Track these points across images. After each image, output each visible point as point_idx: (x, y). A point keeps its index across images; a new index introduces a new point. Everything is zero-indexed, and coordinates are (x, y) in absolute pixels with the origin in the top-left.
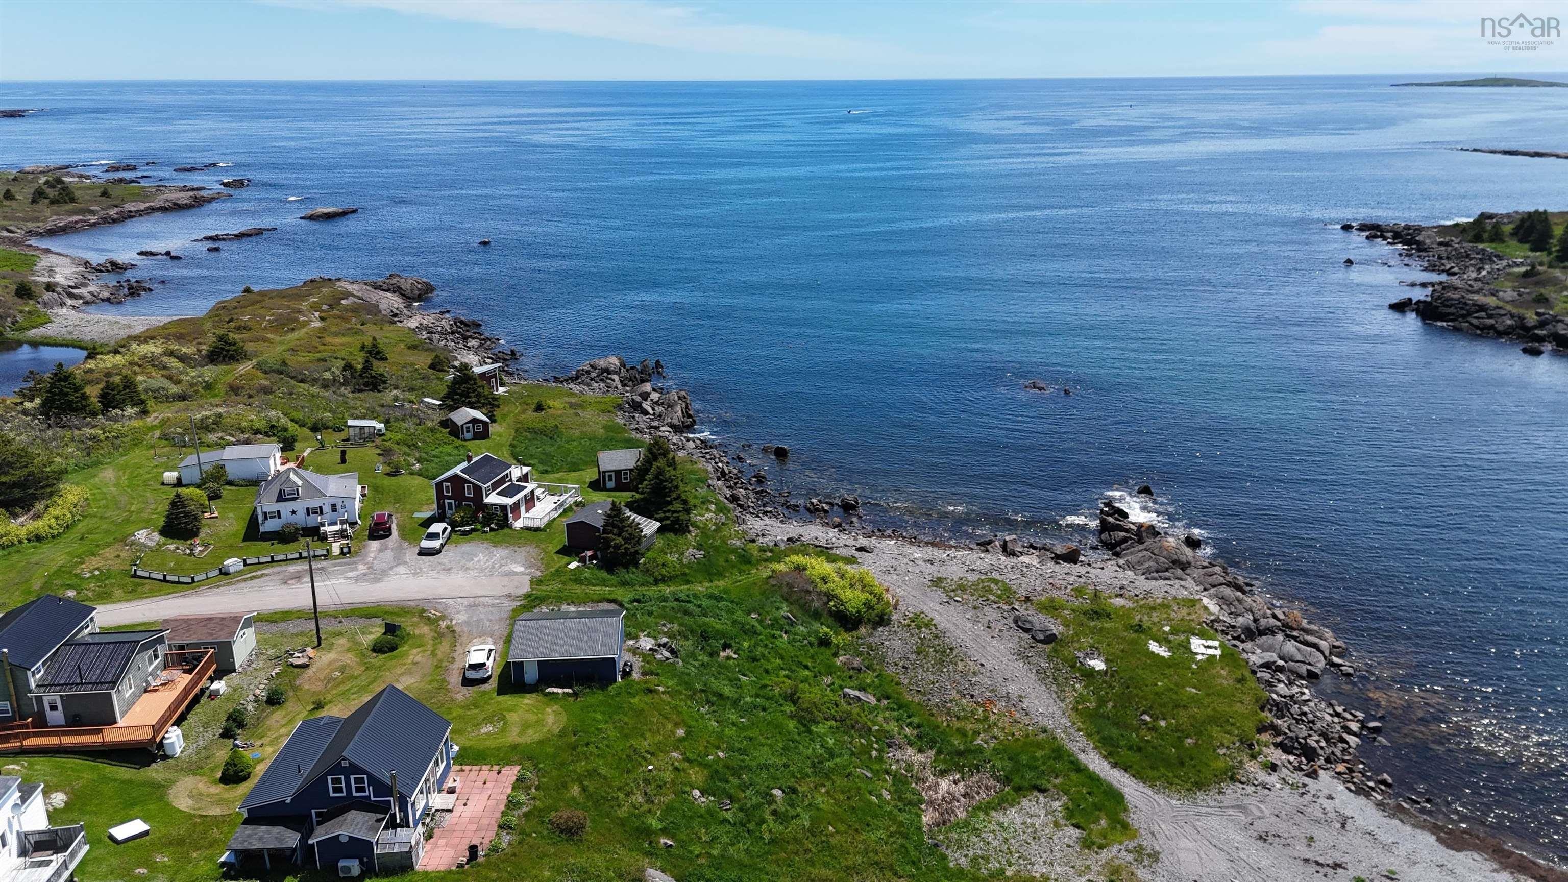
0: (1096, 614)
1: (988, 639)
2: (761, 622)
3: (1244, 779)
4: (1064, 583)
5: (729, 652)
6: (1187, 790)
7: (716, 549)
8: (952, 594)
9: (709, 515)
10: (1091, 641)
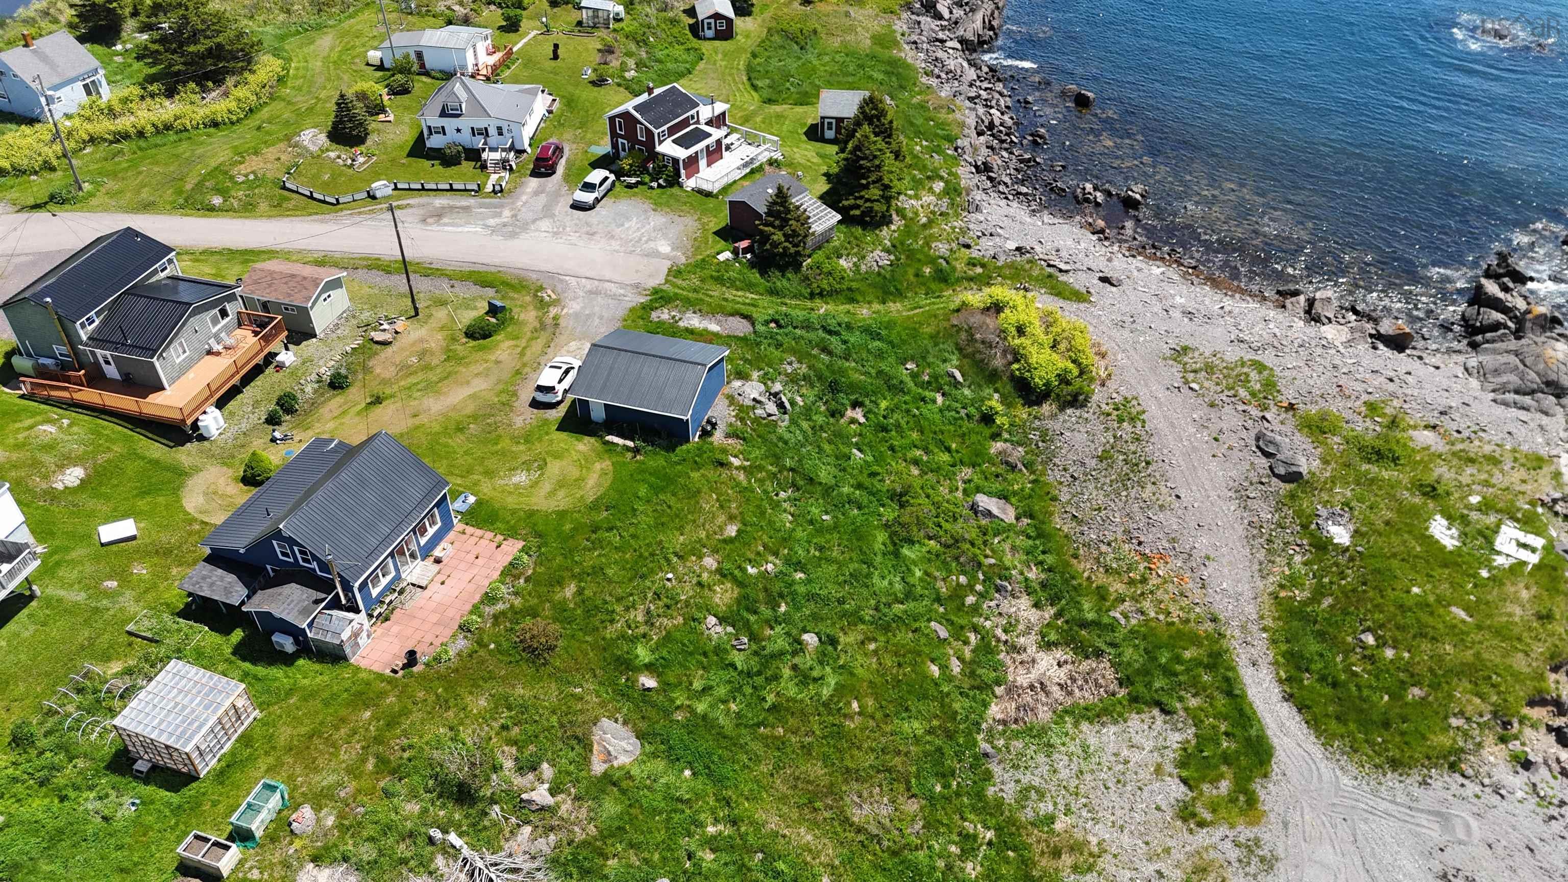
0: (1378, 455)
1: (1207, 457)
2: (914, 376)
3: (1470, 772)
4: (1359, 387)
5: (858, 414)
6: (1376, 766)
7: (911, 254)
8: (1191, 376)
9: (928, 199)
10: (1349, 494)
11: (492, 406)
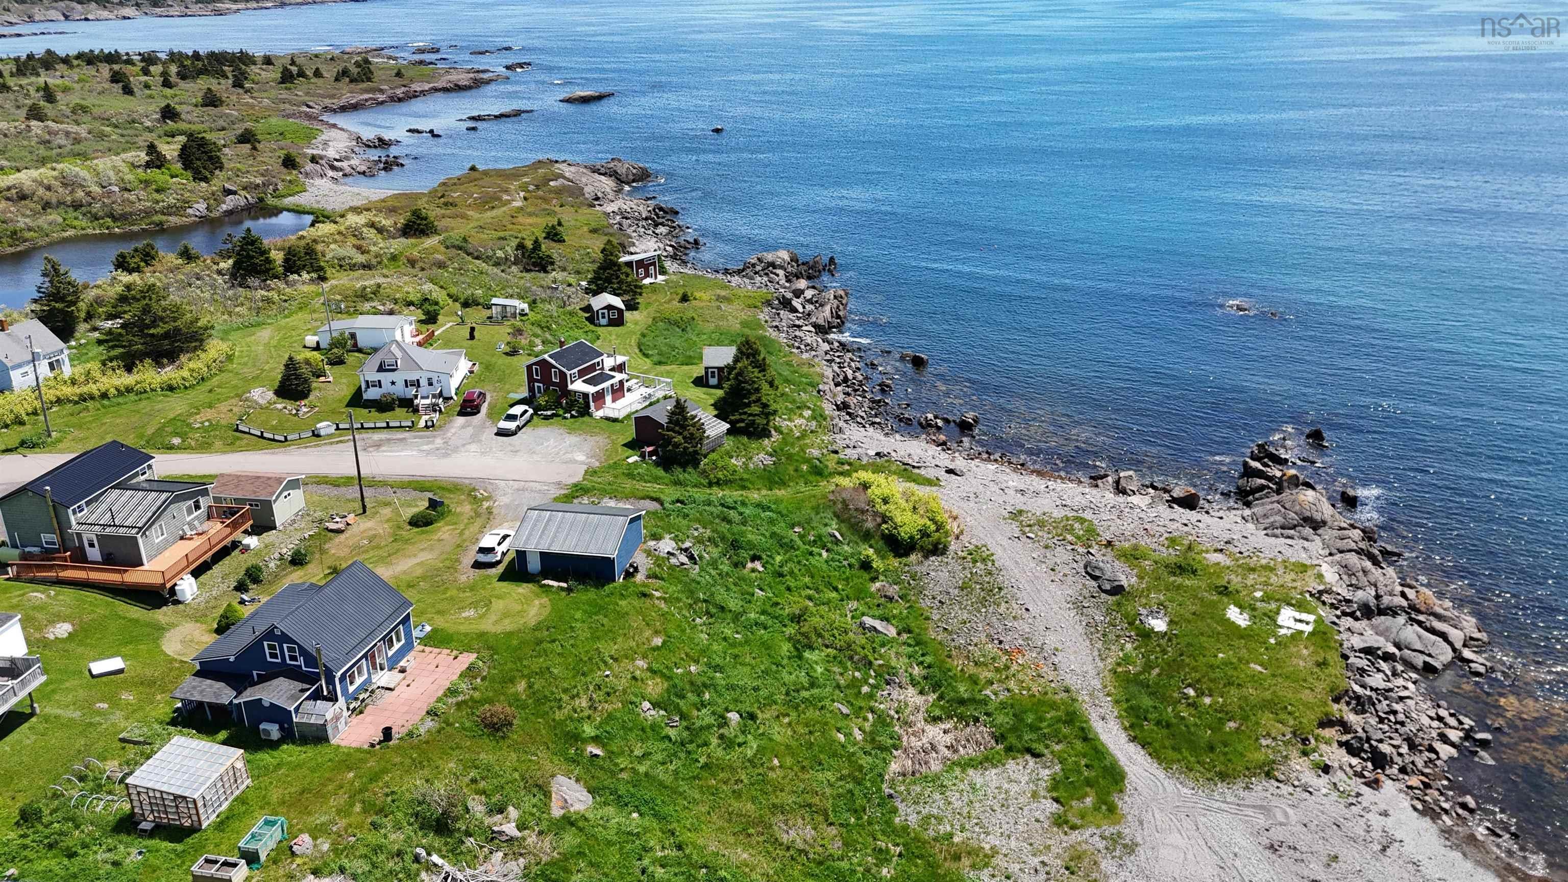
0: (1180, 569)
1: (1047, 582)
2: (801, 537)
3: (1282, 777)
4: (1162, 530)
5: (758, 565)
6: (1208, 779)
7: (790, 457)
8: (1027, 529)
9: (799, 421)
10: (1162, 598)
11: (438, 570)
